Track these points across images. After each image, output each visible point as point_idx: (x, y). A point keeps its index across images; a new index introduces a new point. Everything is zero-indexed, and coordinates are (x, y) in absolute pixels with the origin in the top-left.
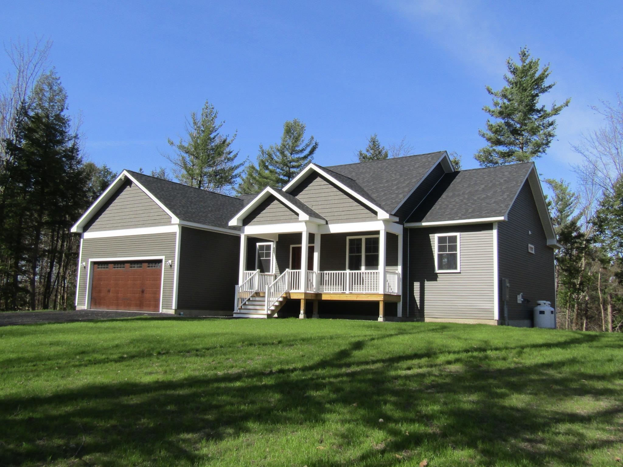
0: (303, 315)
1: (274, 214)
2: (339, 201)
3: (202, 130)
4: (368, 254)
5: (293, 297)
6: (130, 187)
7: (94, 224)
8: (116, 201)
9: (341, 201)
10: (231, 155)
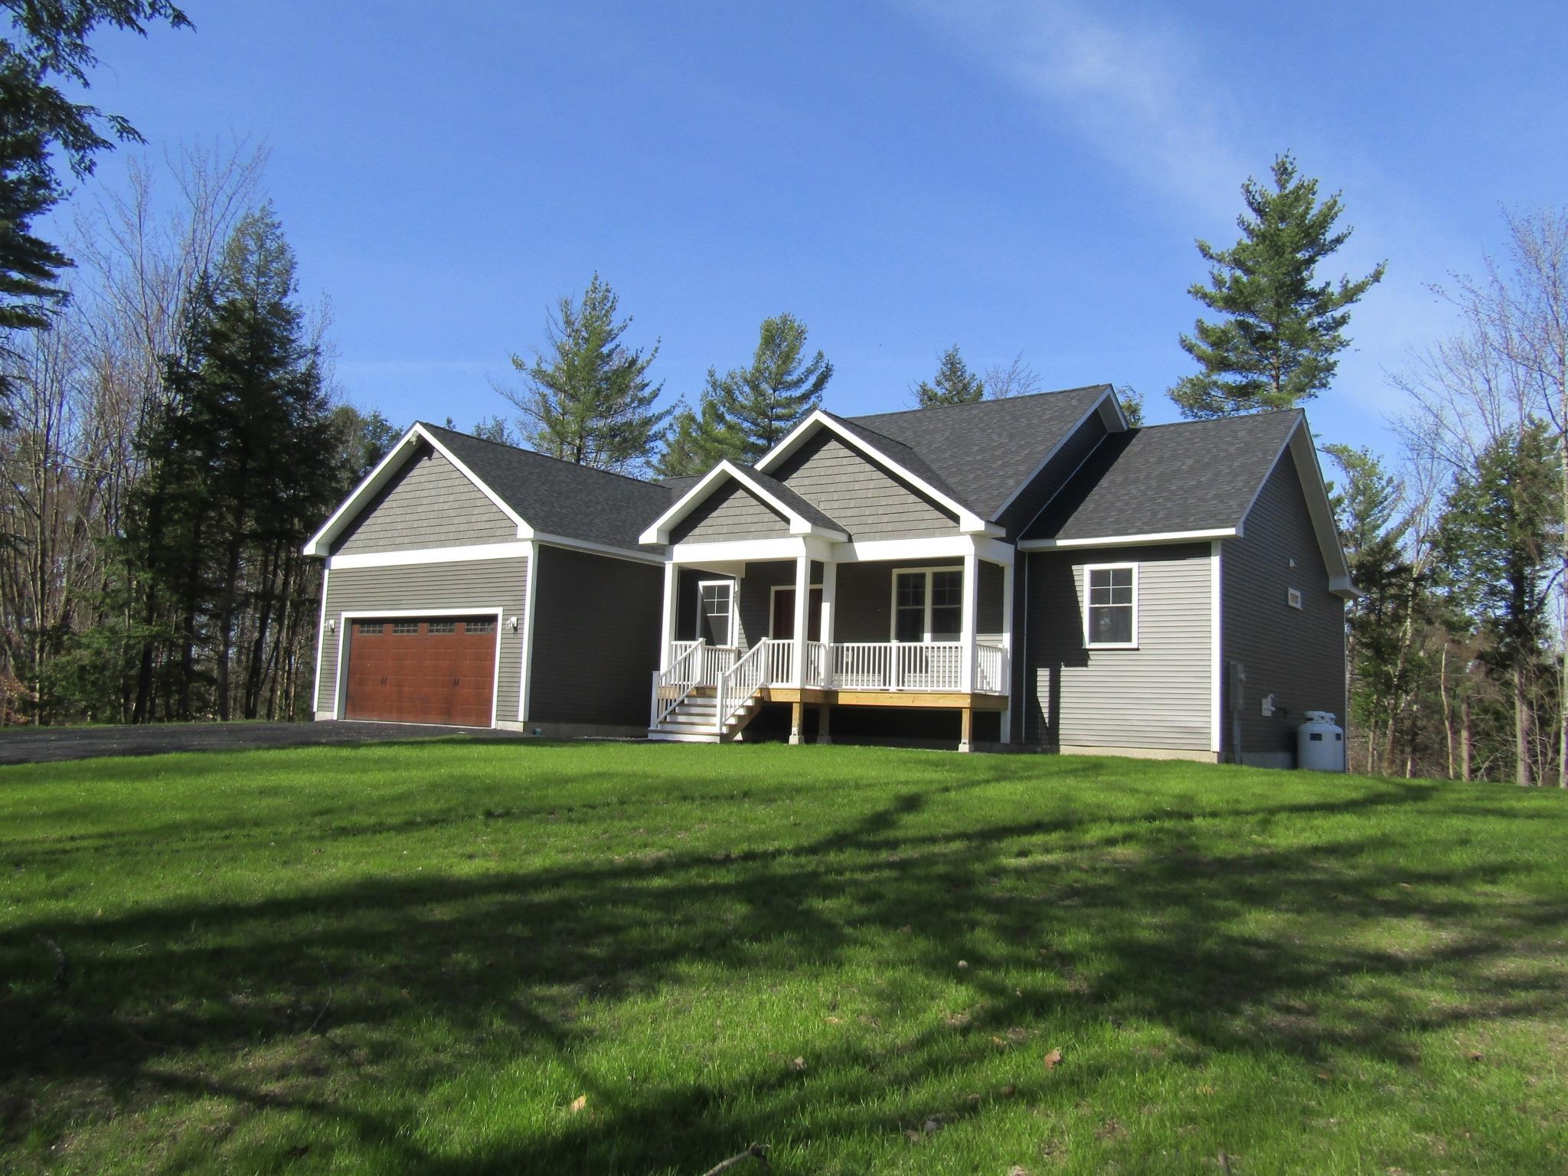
0: (797, 737)
1: (736, 520)
2: (876, 493)
3: (583, 338)
4: (937, 607)
5: (777, 697)
6: (430, 459)
7: (354, 538)
8: (399, 489)
9: (882, 492)
10: (647, 392)
